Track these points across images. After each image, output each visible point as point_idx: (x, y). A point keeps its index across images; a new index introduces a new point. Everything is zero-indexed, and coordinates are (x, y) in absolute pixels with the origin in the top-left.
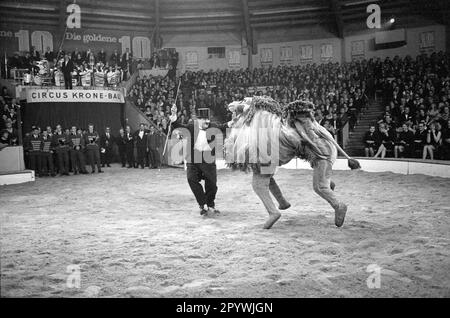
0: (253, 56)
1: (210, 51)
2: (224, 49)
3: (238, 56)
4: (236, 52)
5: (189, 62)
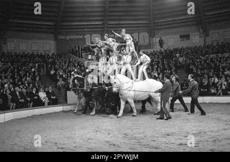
0: (207, 38)
1: (181, 37)
2: (189, 35)
3: (198, 39)
4: (197, 37)
5: (169, 44)
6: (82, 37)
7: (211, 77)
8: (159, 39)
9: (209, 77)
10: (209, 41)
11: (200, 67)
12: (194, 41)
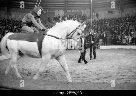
0: (123, 13)
2: (113, 11)
3: (118, 13)
4: (117, 12)
5: (102, 16)
6: (53, 12)
7: (123, 35)
8: (96, 13)
9: (122, 35)
10: (124, 15)
11: (118, 29)
12: (115, 15)
